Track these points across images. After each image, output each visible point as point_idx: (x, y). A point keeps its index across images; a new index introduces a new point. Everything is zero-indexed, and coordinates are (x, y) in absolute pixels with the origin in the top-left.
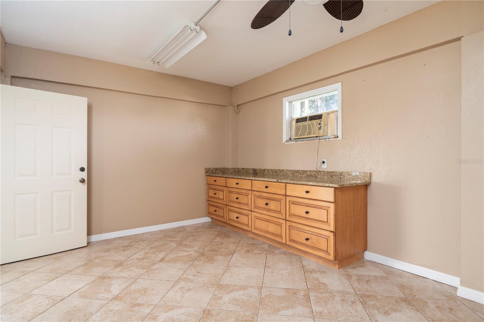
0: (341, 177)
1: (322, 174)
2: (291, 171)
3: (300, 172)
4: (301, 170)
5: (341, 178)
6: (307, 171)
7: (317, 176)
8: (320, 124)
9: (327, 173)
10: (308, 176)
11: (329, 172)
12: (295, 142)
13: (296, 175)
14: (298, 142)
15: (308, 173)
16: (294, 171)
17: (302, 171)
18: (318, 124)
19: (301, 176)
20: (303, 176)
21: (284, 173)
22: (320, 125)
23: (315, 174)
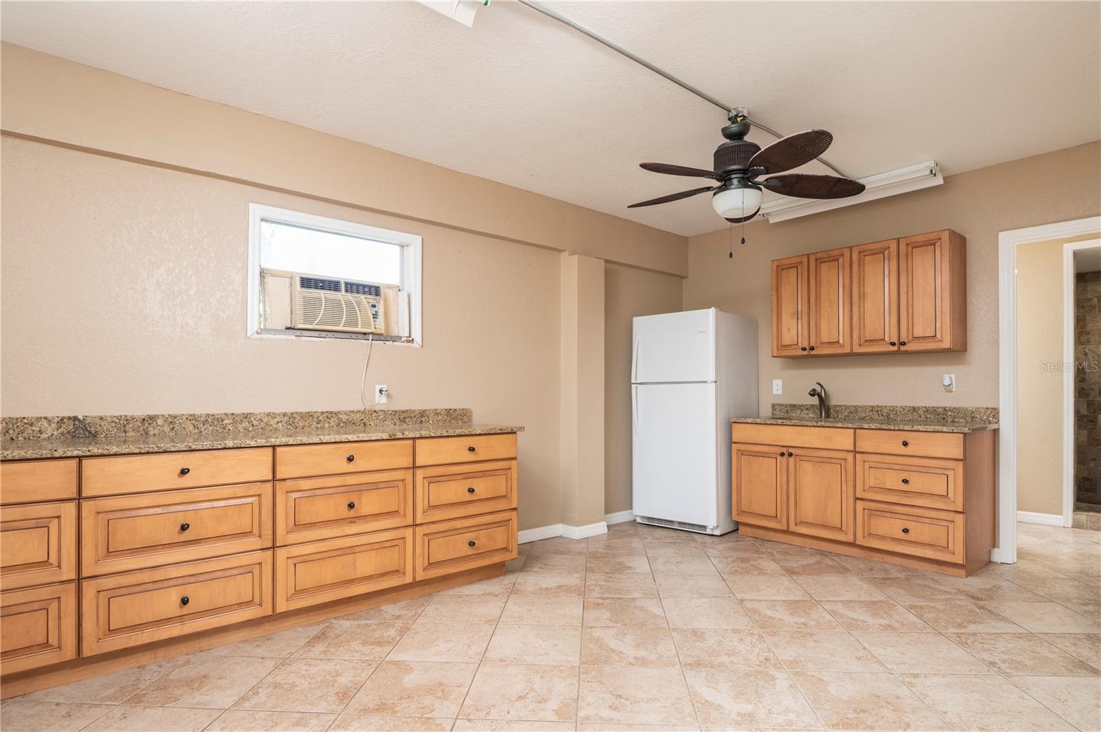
0: (422, 419)
1: (380, 417)
2: (285, 415)
3: (316, 416)
4: (321, 410)
5: (421, 421)
6: (339, 412)
7: (368, 423)
8: (374, 306)
9: (393, 413)
10: (342, 425)
11: (396, 412)
12: (294, 338)
13: (301, 424)
14: (303, 338)
15: (341, 416)
16: (295, 416)
17: (322, 413)
18: (370, 304)
19: (319, 426)
20: (327, 425)
21: (255, 423)
22: (375, 309)
23: (363, 417)
